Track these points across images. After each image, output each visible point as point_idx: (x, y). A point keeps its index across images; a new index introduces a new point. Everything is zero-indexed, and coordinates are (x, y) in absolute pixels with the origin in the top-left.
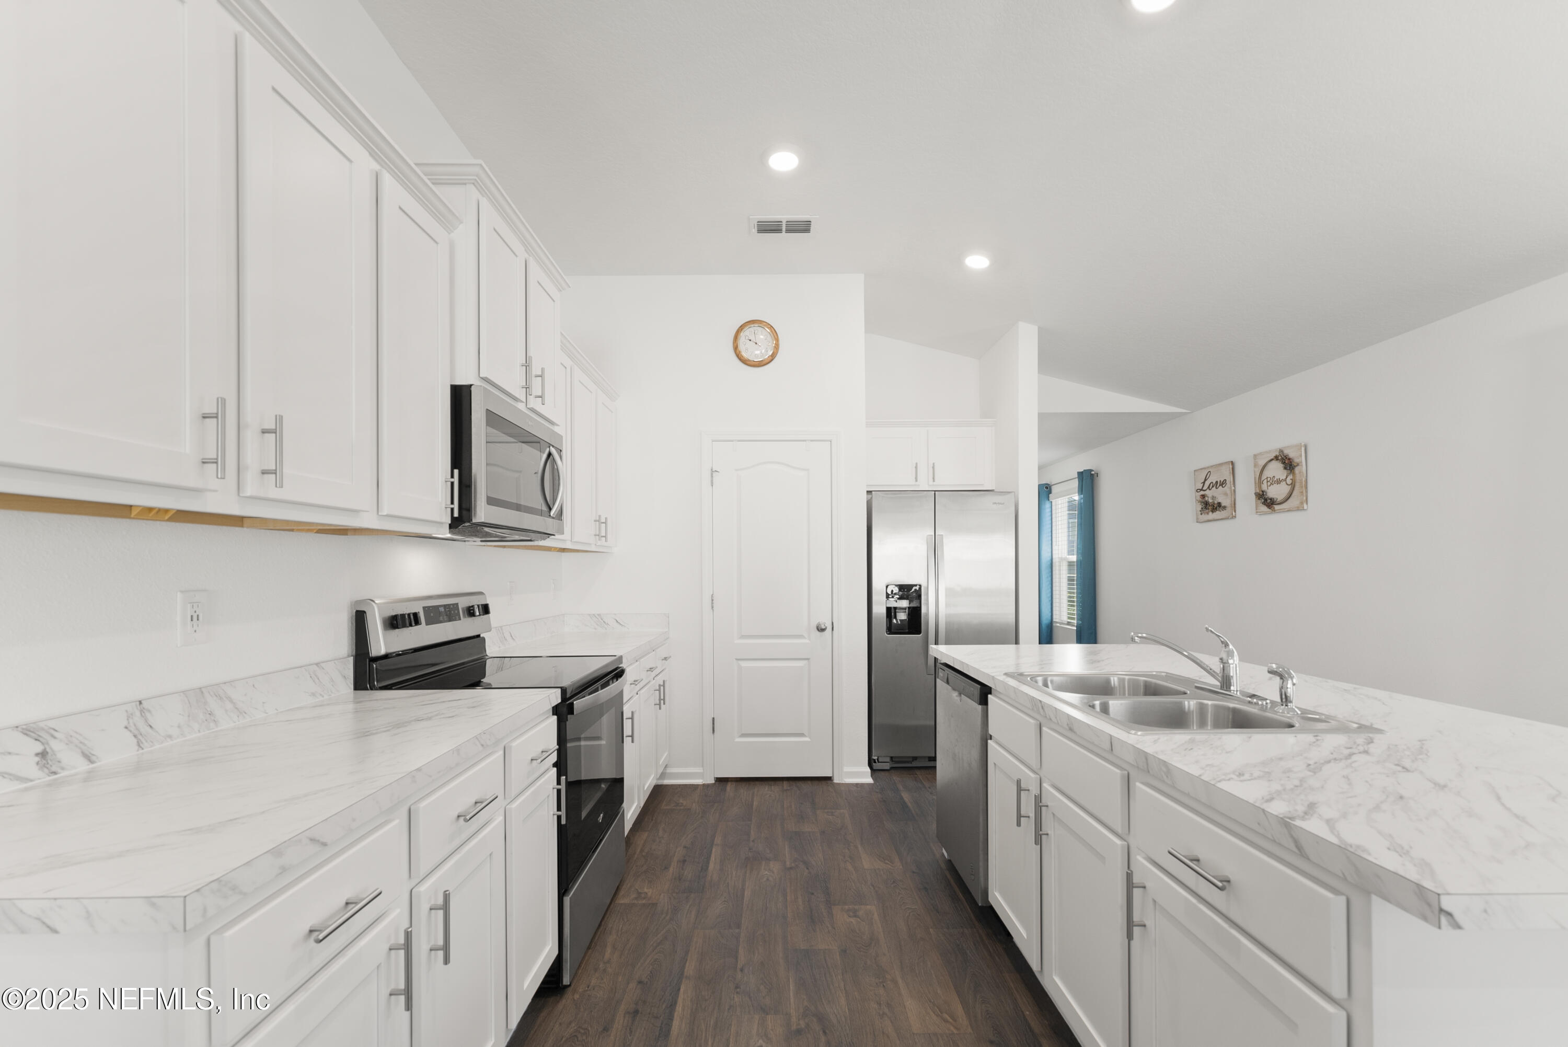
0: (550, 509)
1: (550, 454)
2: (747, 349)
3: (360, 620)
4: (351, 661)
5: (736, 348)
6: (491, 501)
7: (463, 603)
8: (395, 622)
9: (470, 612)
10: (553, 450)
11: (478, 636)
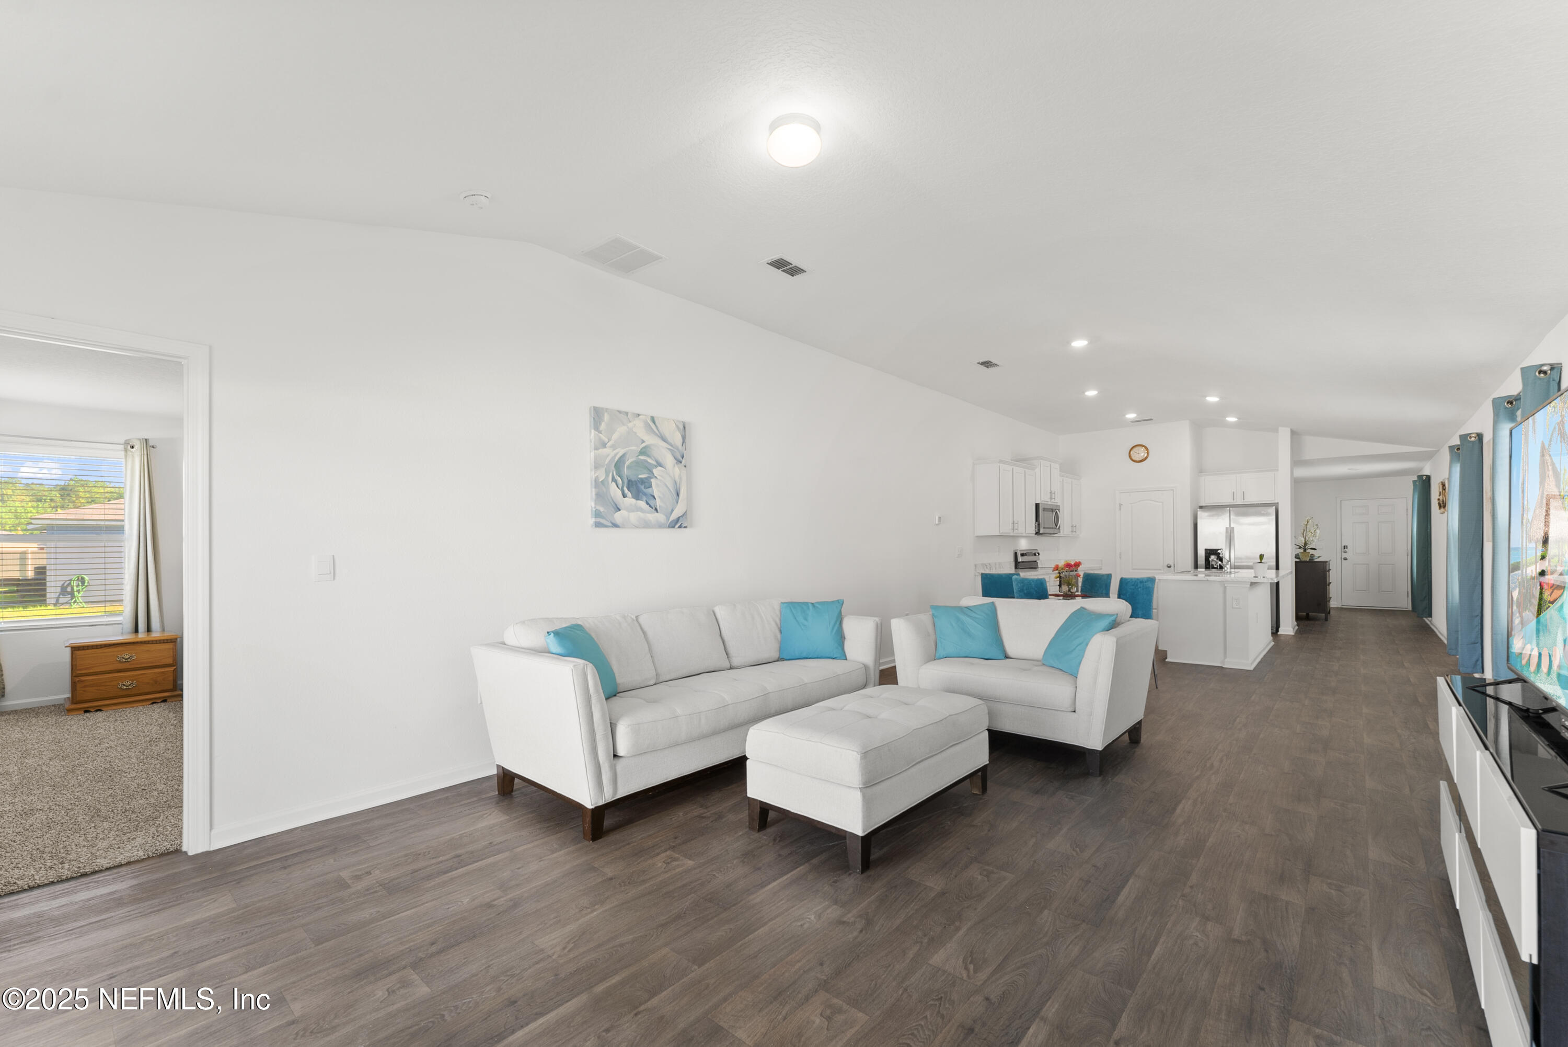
0: (1056, 526)
1: (1056, 512)
2: (1135, 456)
3: (1016, 554)
4: (1014, 562)
5: (1130, 456)
6: (1044, 528)
7: (1034, 552)
8: (1022, 555)
9: (1035, 555)
10: (1057, 511)
11: (1036, 561)
